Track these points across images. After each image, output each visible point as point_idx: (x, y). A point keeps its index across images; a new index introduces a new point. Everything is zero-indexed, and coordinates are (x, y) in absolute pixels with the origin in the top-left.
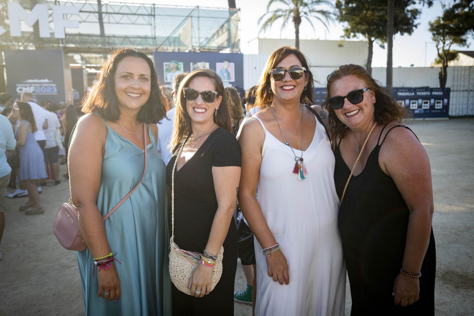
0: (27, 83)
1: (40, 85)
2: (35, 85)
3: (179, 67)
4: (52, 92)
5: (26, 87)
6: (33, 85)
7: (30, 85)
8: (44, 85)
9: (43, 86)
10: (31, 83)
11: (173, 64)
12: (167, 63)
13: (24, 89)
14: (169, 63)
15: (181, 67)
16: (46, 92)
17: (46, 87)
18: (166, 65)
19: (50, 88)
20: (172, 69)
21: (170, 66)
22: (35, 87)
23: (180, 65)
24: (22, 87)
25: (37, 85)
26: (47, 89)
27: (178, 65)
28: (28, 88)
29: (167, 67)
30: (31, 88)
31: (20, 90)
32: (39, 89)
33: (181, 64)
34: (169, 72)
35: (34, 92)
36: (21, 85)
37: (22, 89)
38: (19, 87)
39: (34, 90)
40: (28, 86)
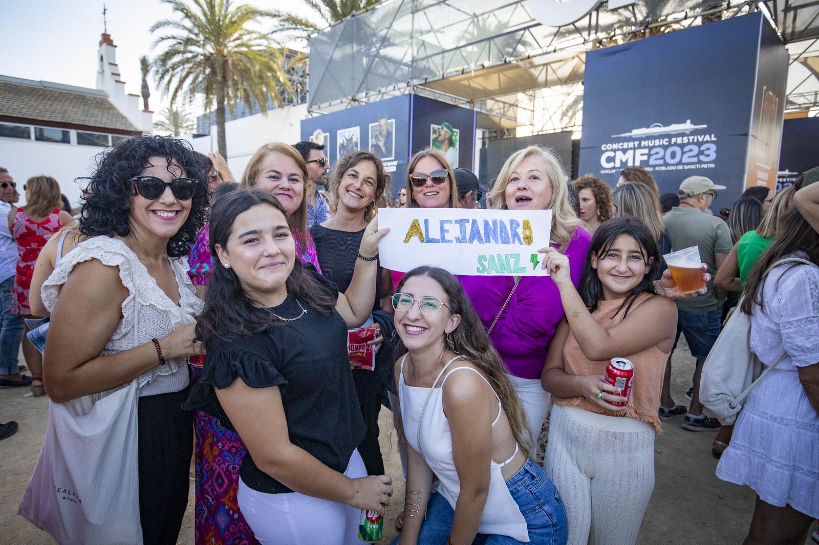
0: (630, 139)
1: (665, 142)
2: (651, 143)
4: (700, 162)
5: (624, 151)
6: (644, 143)
7: (637, 143)
8: (679, 140)
9: (676, 144)
10: (640, 139)
13: (619, 154)
16: (680, 163)
17: (682, 146)
19: (695, 149)
22: (650, 148)
24: (614, 151)
25: (657, 142)
26: (683, 153)
28: (630, 153)
30: (638, 152)
31: (610, 160)
32: (661, 151)
36: (614, 145)
37: (615, 156)
38: (607, 151)
39: (645, 158)
40: (631, 149)
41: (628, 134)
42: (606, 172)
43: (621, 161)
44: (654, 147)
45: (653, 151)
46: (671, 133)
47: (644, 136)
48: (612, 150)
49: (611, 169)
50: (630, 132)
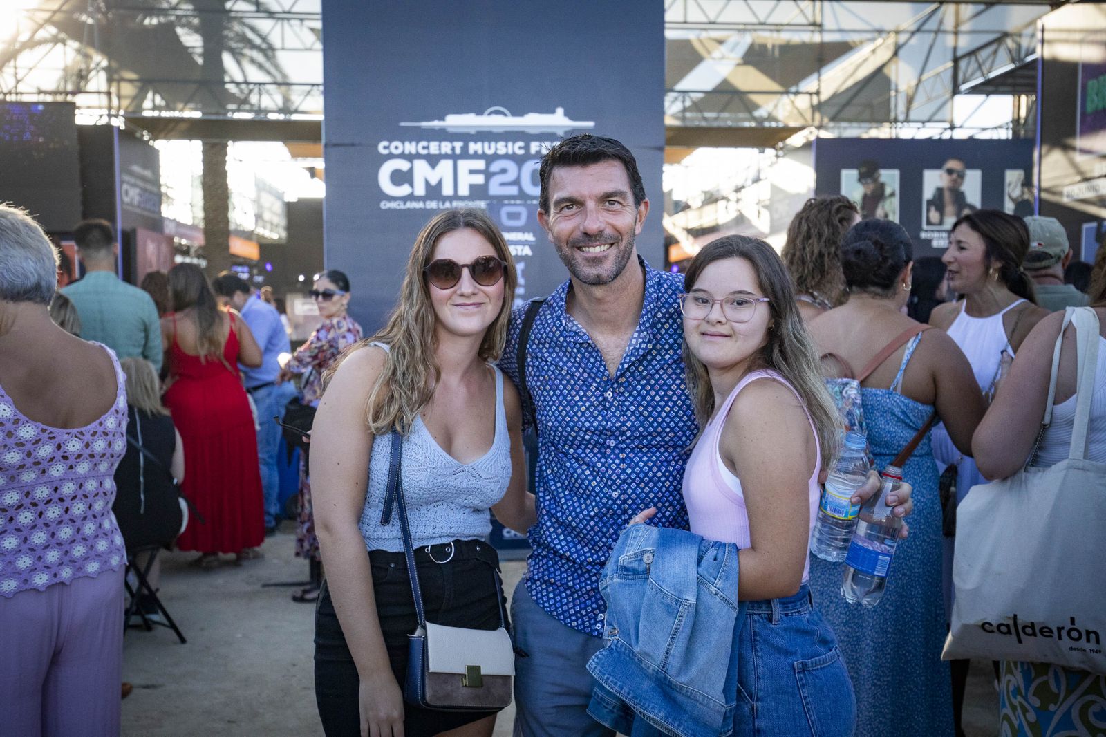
0: (442, 135)
1: (517, 148)
2: (489, 149)
5: (433, 161)
6: (473, 147)
7: (458, 145)
10: (466, 137)
13: (421, 168)
22: (490, 159)
24: (410, 158)
25: (501, 148)
28: (445, 166)
30: (464, 165)
31: (399, 178)
35: (478, 192)
36: (407, 144)
37: (411, 170)
38: (391, 156)
39: (479, 179)
40: (446, 156)
41: (436, 124)
42: (393, 205)
43: (427, 183)
44: (496, 157)
45: (496, 167)
46: (527, 130)
47: (473, 131)
48: (402, 156)
49: (405, 199)
50: (443, 118)
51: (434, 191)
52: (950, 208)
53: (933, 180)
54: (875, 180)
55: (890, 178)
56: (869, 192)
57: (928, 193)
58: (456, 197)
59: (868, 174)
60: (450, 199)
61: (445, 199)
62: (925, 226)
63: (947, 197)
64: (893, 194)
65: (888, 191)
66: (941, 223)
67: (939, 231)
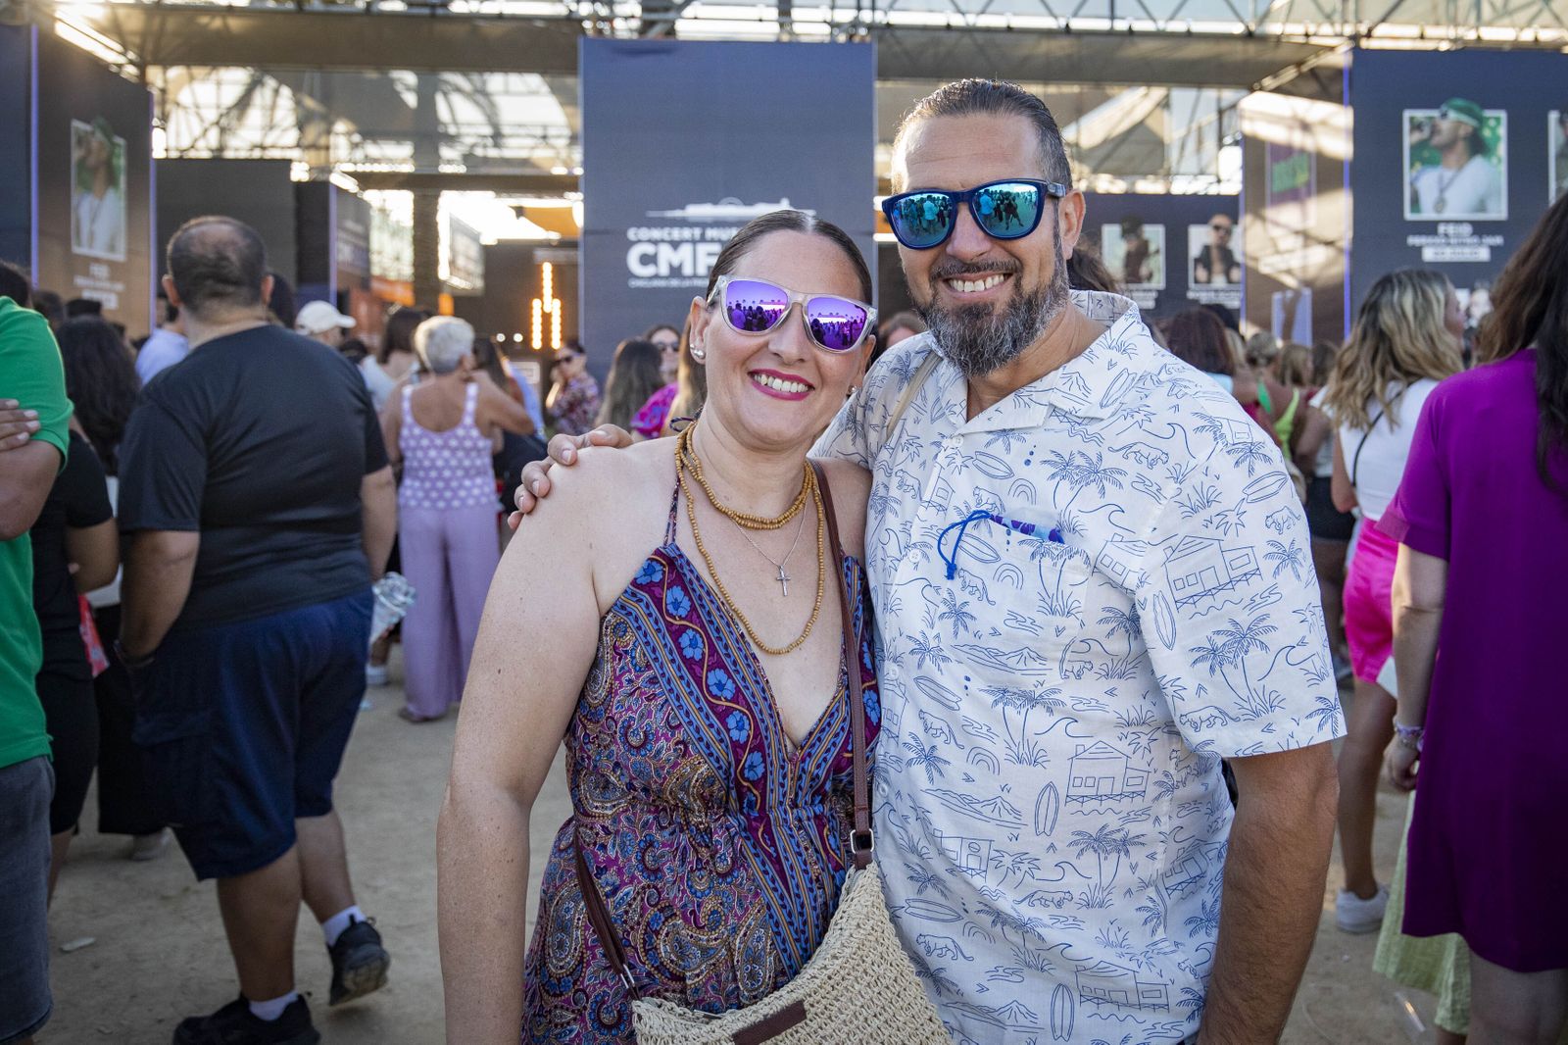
0: (683, 223)
2: (723, 234)
3: (1487, 133)
5: (675, 245)
6: (711, 233)
7: (697, 232)
10: (703, 224)
11: (1451, 120)
12: (1420, 114)
13: (666, 254)
14: (1435, 113)
15: (1497, 139)
18: (1416, 126)
20: (1448, 147)
21: (1434, 131)
23: (1492, 123)
24: (655, 242)
27: (1482, 121)
28: (686, 250)
29: (1417, 136)
30: (703, 248)
31: (647, 260)
33: (1498, 119)
34: (1431, 162)
36: (653, 231)
37: (656, 253)
38: (640, 241)
40: (687, 241)
41: (677, 213)
42: (641, 283)
43: (670, 264)
47: (709, 220)
48: (649, 241)
49: (651, 278)
50: (683, 208)
51: (676, 271)
52: (1218, 267)
53: (1200, 237)
54: (1139, 236)
55: (1155, 235)
56: (1133, 249)
57: (1195, 250)
58: (695, 276)
59: (1131, 230)
60: (690, 278)
61: (684, 278)
62: (1192, 284)
63: (1215, 254)
64: (1157, 252)
65: (1152, 248)
66: (1209, 281)
67: (1208, 291)
